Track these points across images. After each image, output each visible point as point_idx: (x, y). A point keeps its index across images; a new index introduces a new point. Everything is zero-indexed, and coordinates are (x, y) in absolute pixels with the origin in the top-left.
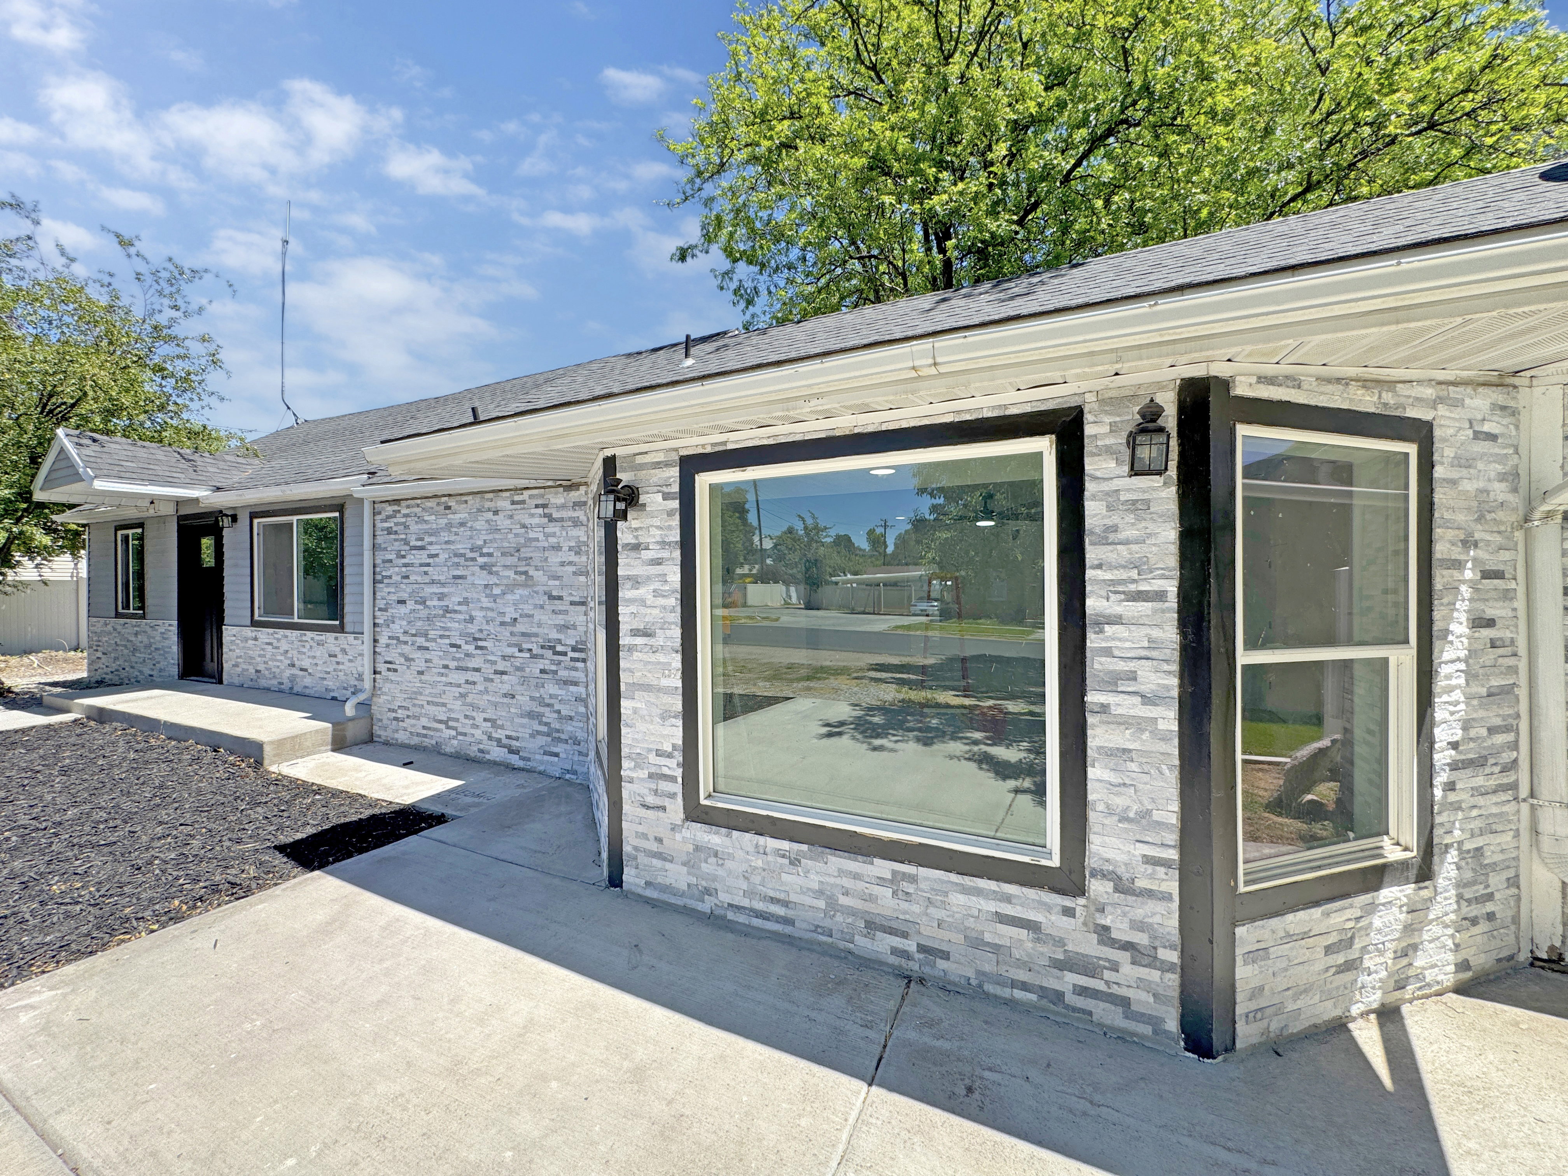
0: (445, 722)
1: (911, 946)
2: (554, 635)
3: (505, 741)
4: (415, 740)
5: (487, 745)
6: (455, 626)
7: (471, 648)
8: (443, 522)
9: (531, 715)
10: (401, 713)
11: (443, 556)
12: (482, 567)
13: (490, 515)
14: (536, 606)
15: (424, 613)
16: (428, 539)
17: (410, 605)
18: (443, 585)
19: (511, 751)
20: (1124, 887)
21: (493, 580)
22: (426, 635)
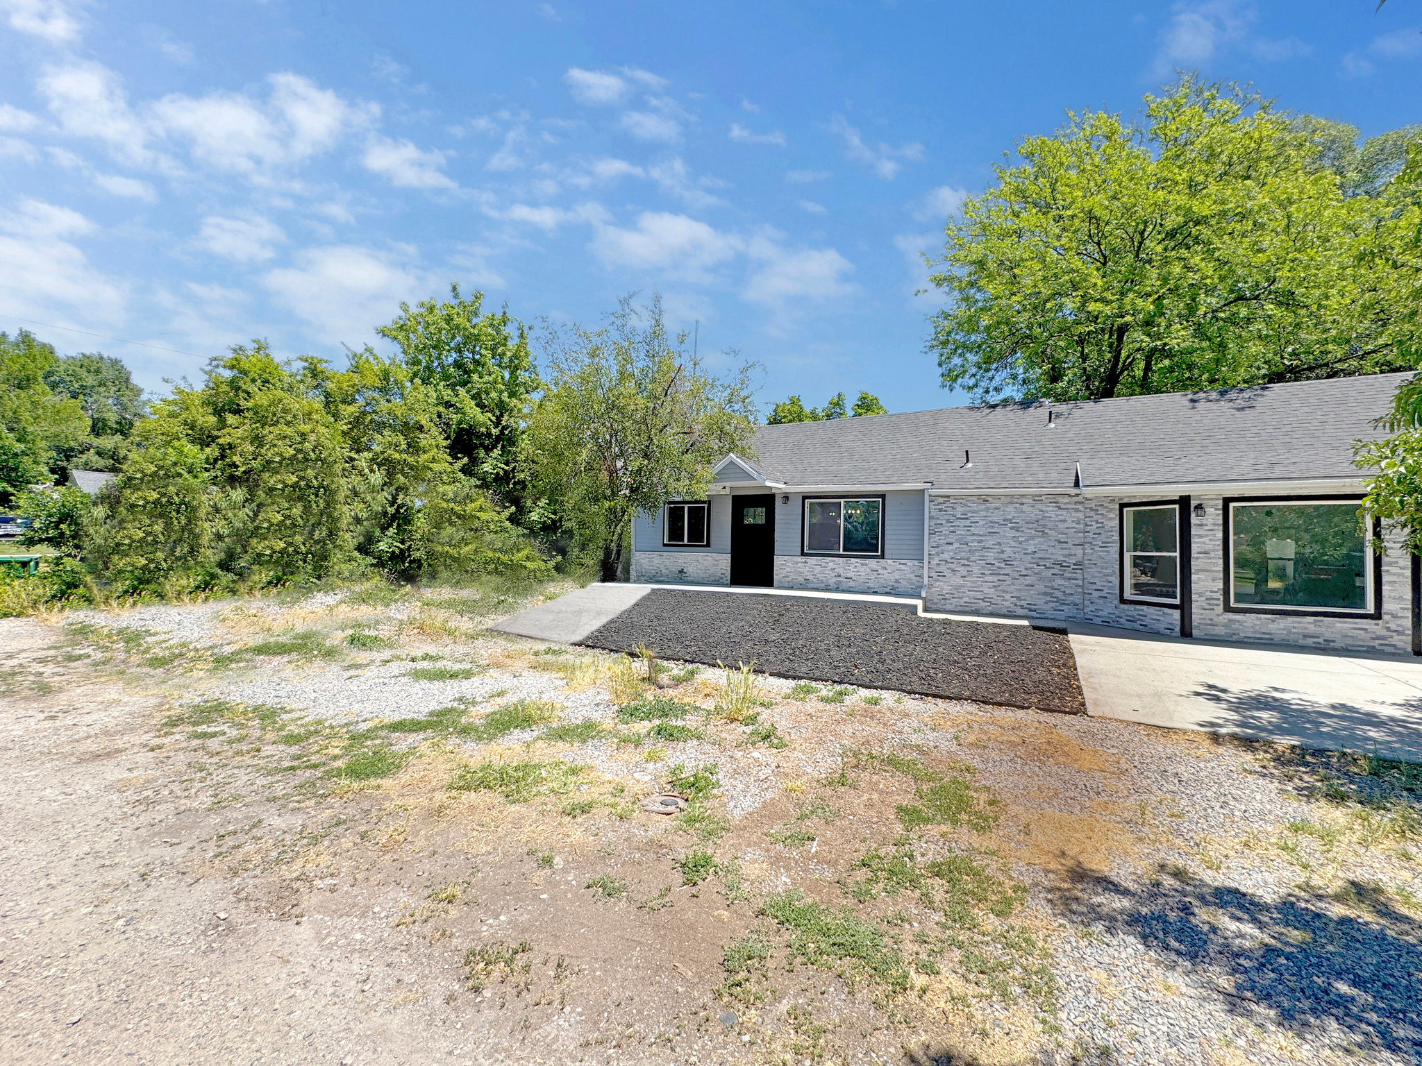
0: (983, 600)
1: (1321, 640)
2: (1061, 558)
3: (1026, 606)
4: (960, 609)
5: (1013, 608)
6: (991, 556)
7: (1002, 565)
8: (983, 507)
9: (1045, 594)
10: (947, 596)
11: (981, 523)
12: (1011, 528)
13: (1018, 505)
14: (1049, 546)
15: (968, 549)
16: (969, 514)
17: (956, 545)
18: (982, 536)
19: (1030, 610)
20: (1394, 616)
21: (1018, 534)
22: (968, 559)
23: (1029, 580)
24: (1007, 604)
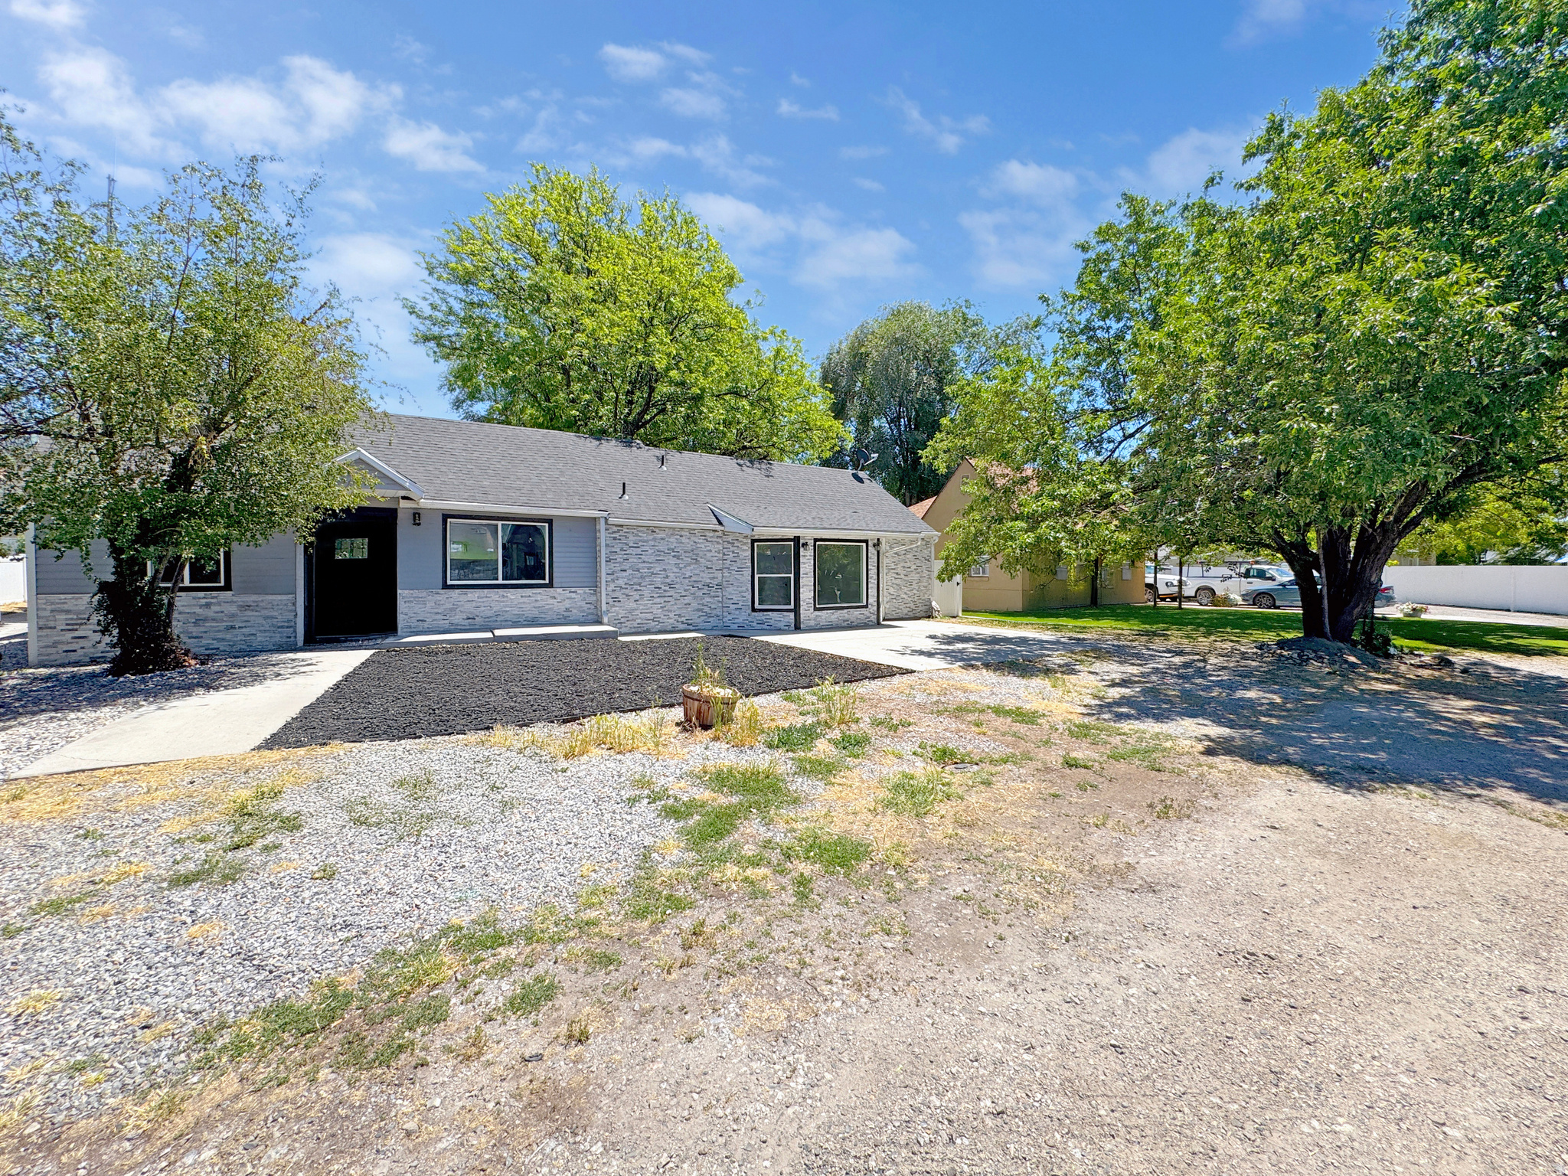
0: (652, 620)
2: (708, 581)
8: (651, 537)
12: (673, 557)
13: (678, 537)
14: (700, 571)
15: (639, 574)
16: (640, 543)
17: (630, 572)
20: (872, 605)
23: (687, 600)
24: (671, 622)
